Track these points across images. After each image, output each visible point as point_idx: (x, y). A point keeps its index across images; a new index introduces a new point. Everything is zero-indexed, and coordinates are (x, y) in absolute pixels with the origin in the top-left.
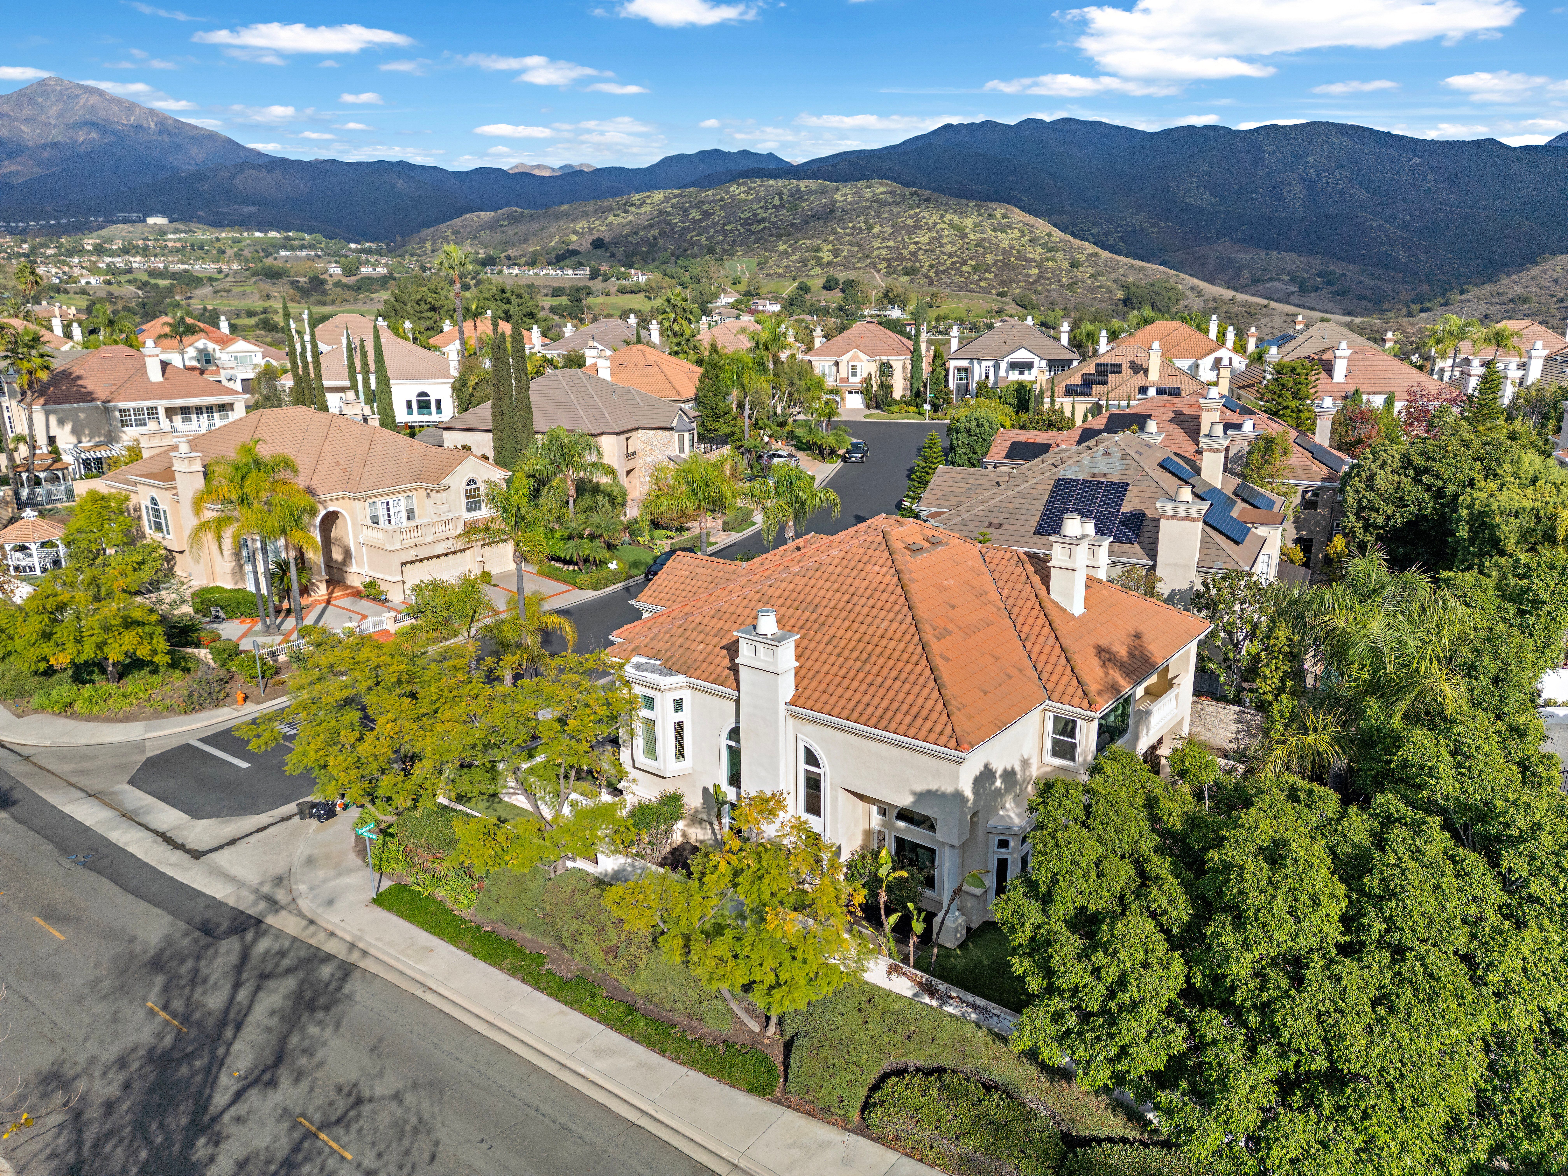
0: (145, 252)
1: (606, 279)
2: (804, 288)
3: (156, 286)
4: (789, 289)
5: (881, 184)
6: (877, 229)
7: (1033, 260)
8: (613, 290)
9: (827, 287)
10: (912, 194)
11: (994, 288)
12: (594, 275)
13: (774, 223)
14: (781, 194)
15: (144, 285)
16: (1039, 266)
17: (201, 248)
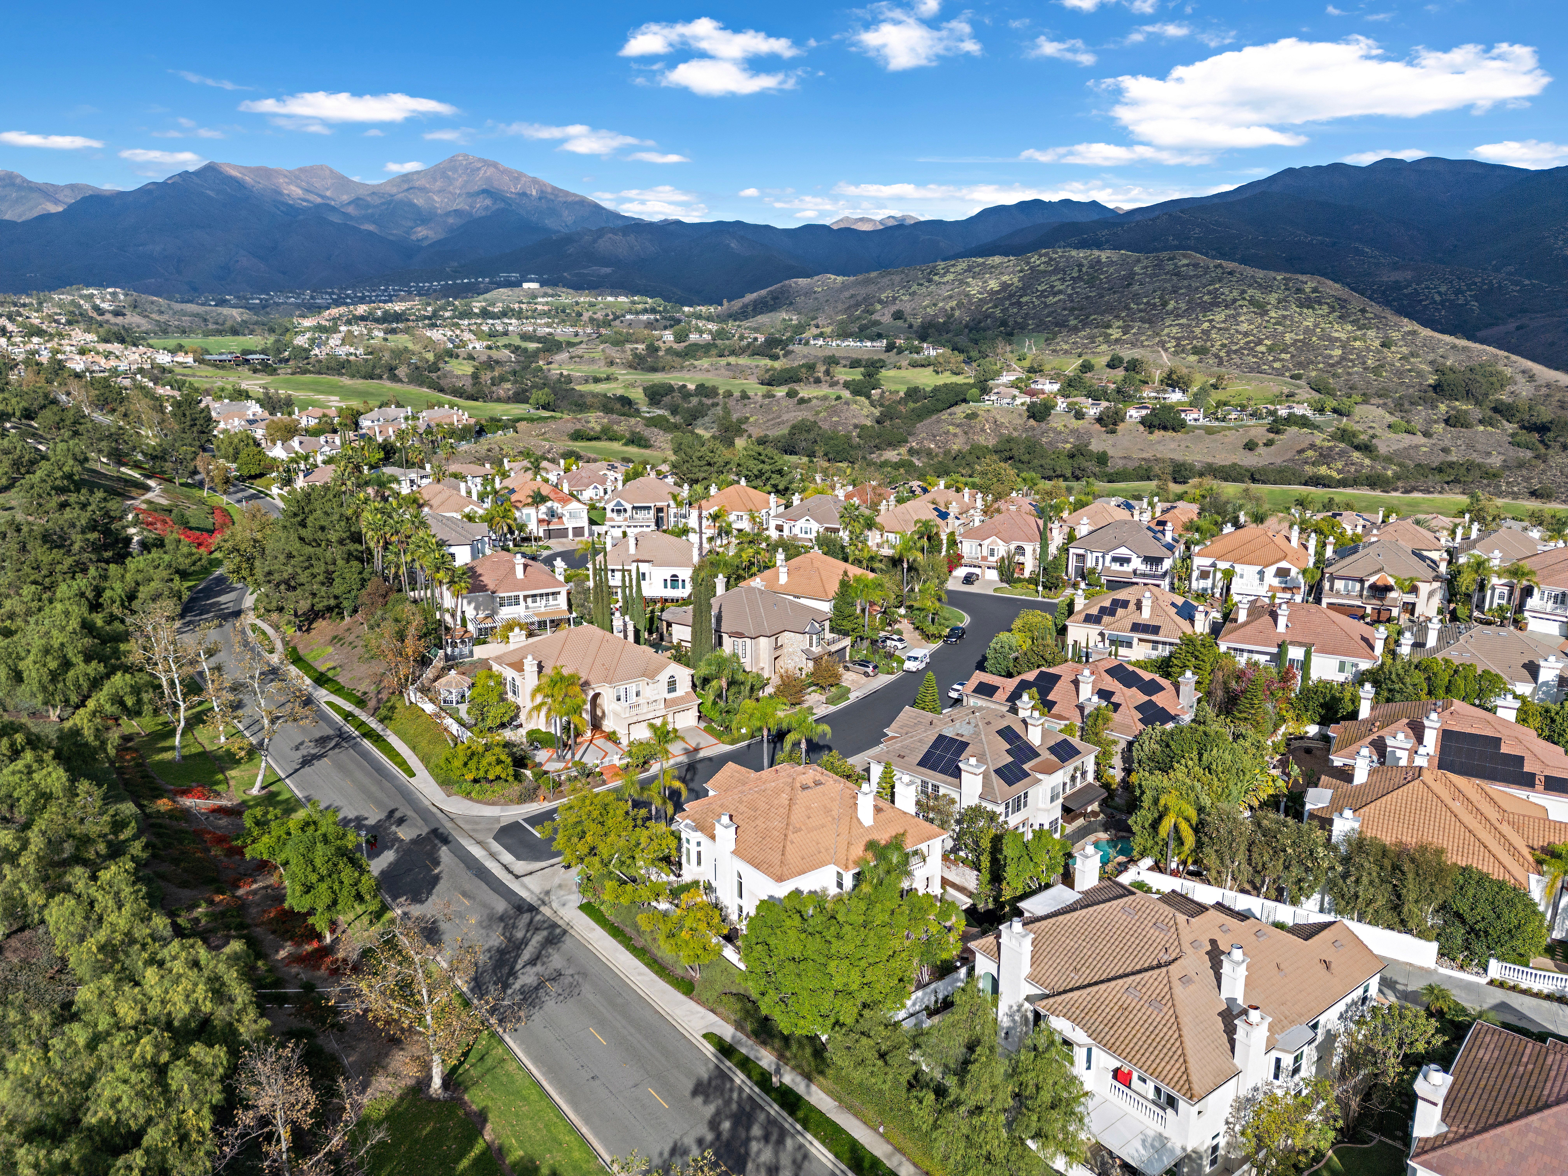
0: (519, 315)
1: (900, 351)
2: (1087, 367)
3: (526, 350)
4: (1072, 366)
5: (1185, 256)
6: (1171, 305)
7: (1338, 339)
8: (904, 363)
9: (1111, 365)
10: (1216, 267)
11: (1290, 370)
12: (890, 348)
13: (1070, 296)
14: (1080, 265)
15: (516, 349)
16: (1343, 347)
17: (564, 311)
